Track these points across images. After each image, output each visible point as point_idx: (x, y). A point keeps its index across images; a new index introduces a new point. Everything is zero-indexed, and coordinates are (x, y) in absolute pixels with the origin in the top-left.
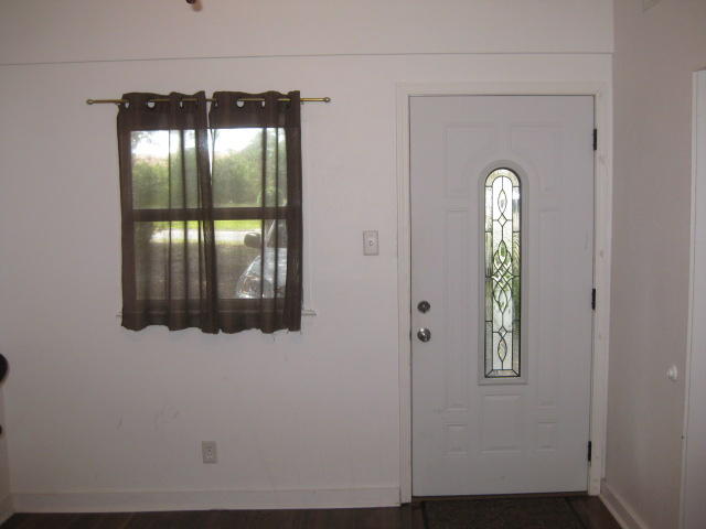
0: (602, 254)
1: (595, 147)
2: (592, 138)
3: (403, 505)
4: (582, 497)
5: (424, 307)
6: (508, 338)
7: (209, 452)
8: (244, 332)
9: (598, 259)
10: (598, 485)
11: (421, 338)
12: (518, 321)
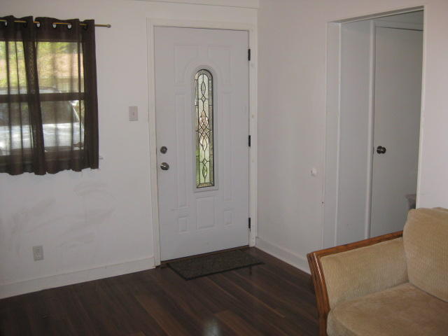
0: (253, 116)
1: (249, 59)
2: (247, 54)
3: (157, 267)
4: (247, 248)
5: (164, 150)
6: (208, 165)
7: (38, 253)
8: (60, 172)
9: (252, 120)
10: (254, 241)
11: (163, 168)
12: (212, 155)
